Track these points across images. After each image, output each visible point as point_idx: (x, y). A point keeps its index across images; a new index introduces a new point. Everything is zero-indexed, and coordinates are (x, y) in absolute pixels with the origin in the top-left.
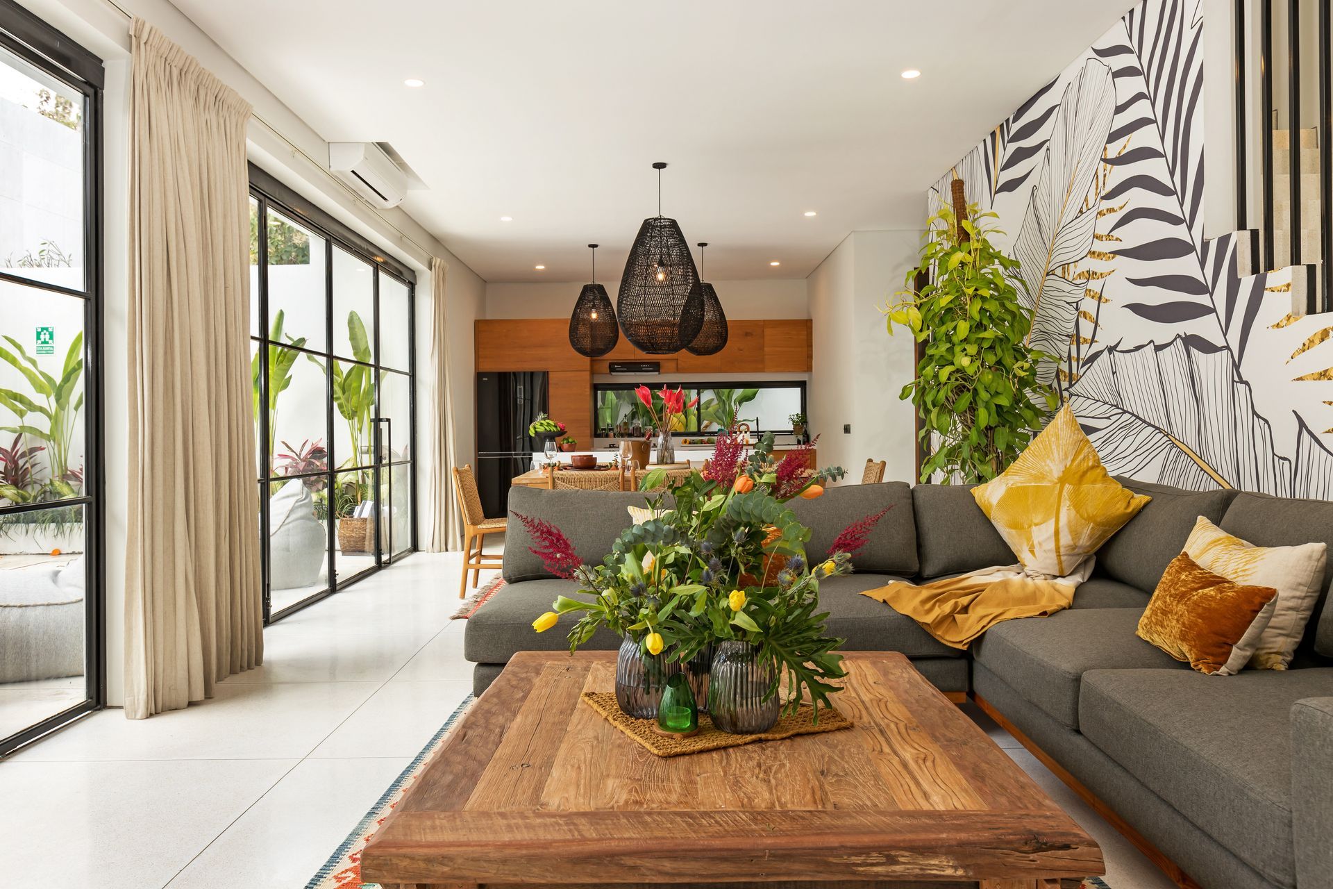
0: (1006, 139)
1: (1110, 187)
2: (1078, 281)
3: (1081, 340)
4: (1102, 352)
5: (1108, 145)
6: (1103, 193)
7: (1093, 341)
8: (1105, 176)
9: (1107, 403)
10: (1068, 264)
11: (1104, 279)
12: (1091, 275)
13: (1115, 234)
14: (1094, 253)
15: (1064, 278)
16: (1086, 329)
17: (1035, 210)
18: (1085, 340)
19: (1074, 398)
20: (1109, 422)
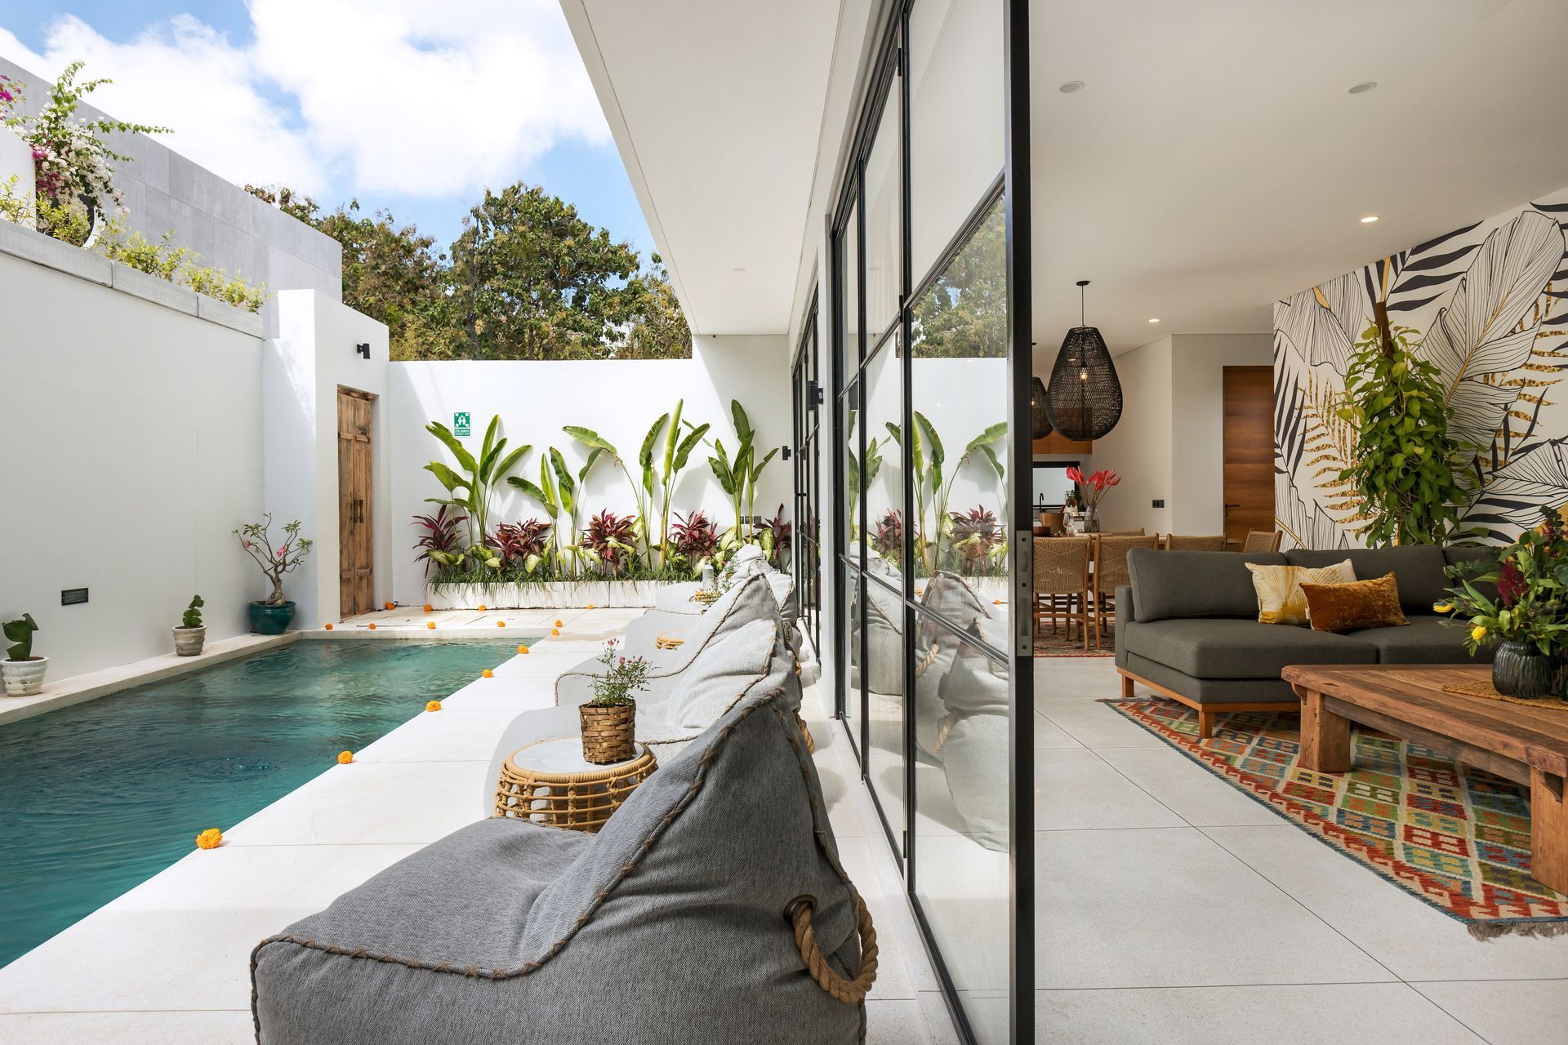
0: (1400, 267)
1: (1553, 315)
2: (1508, 387)
3: (1511, 434)
4: (1542, 444)
5: (1553, 282)
6: (1545, 319)
7: (1529, 434)
8: (1548, 306)
9: (1549, 484)
10: (1493, 373)
11: (1545, 387)
12: (1523, 383)
13: (1563, 351)
14: (1531, 365)
15: (1487, 384)
16: (1518, 425)
17: (1444, 328)
18: (1517, 435)
19: (1499, 480)
20: (1552, 499)
